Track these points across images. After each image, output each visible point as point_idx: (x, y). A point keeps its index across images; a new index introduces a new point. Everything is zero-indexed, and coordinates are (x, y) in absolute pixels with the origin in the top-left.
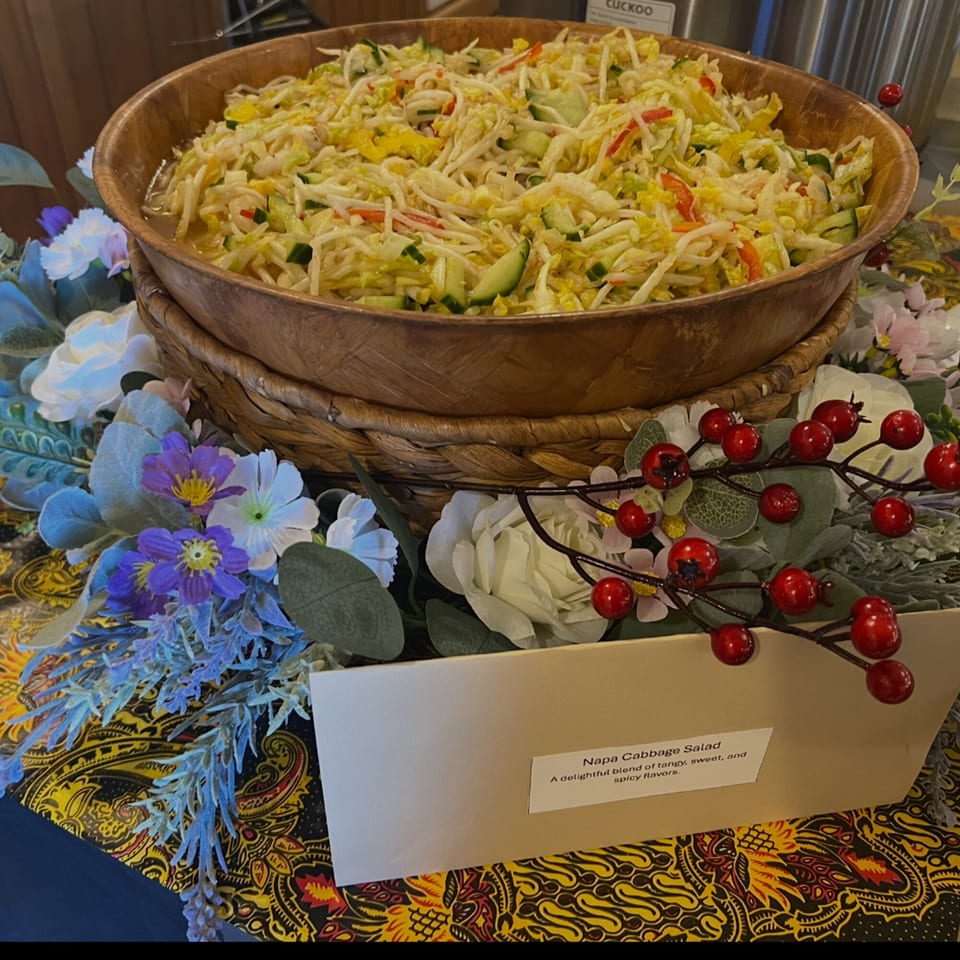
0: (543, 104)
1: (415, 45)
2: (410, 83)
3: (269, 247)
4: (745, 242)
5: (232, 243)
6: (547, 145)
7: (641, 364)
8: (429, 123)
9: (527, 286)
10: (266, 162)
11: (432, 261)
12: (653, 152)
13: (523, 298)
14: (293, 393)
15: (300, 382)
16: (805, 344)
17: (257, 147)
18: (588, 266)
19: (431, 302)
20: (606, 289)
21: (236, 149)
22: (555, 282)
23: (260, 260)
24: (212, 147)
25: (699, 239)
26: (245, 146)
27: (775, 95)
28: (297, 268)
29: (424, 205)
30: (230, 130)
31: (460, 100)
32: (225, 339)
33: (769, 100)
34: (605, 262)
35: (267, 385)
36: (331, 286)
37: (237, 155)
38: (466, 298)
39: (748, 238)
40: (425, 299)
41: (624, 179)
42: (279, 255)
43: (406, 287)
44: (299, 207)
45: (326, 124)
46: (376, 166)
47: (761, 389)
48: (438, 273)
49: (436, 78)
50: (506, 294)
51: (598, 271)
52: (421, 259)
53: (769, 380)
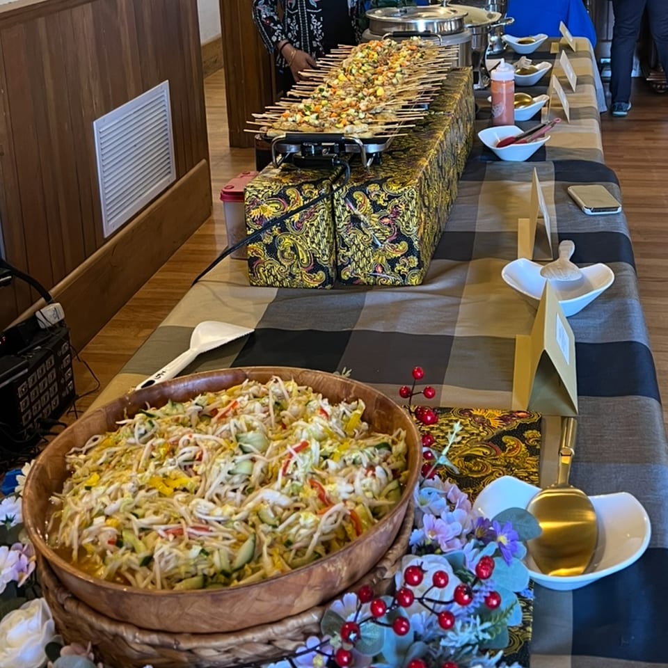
0: (246, 443)
1: (167, 405)
2: (176, 443)
3: (129, 560)
4: (351, 511)
5: (107, 560)
6: (252, 468)
7: (315, 586)
8: (191, 466)
9: (258, 555)
10: (112, 507)
11: (212, 553)
12: (303, 468)
13: (257, 562)
14: (155, 638)
15: (157, 631)
16: (390, 552)
17: (105, 500)
18: (284, 541)
19: (215, 574)
20: (293, 552)
21: (93, 503)
22: (271, 551)
23: (124, 568)
24: (80, 504)
25: (330, 516)
26: (99, 500)
27: (360, 401)
28: (145, 568)
29: (200, 520)
30: (88, 491)
31: (205, 452)
32: (114, 616)
33: (358, 403)
34: (291, 538)
35: (141, 637)
36: (165, 576)
37: (95, 505)
38: (231, 567)
39: (352, 508)
40: (212, 573)
41: (293, 485)
42: (134, 563)
43: (202, 570)
44: (137, 532)
45: (136, 476)
46: (170, 500)
47: (373, 582)
48: (216, 558)
49: (189, 438)
50: (249, 562)
51: (289, 543)
52: (207, 554)
53: (376, 577)
